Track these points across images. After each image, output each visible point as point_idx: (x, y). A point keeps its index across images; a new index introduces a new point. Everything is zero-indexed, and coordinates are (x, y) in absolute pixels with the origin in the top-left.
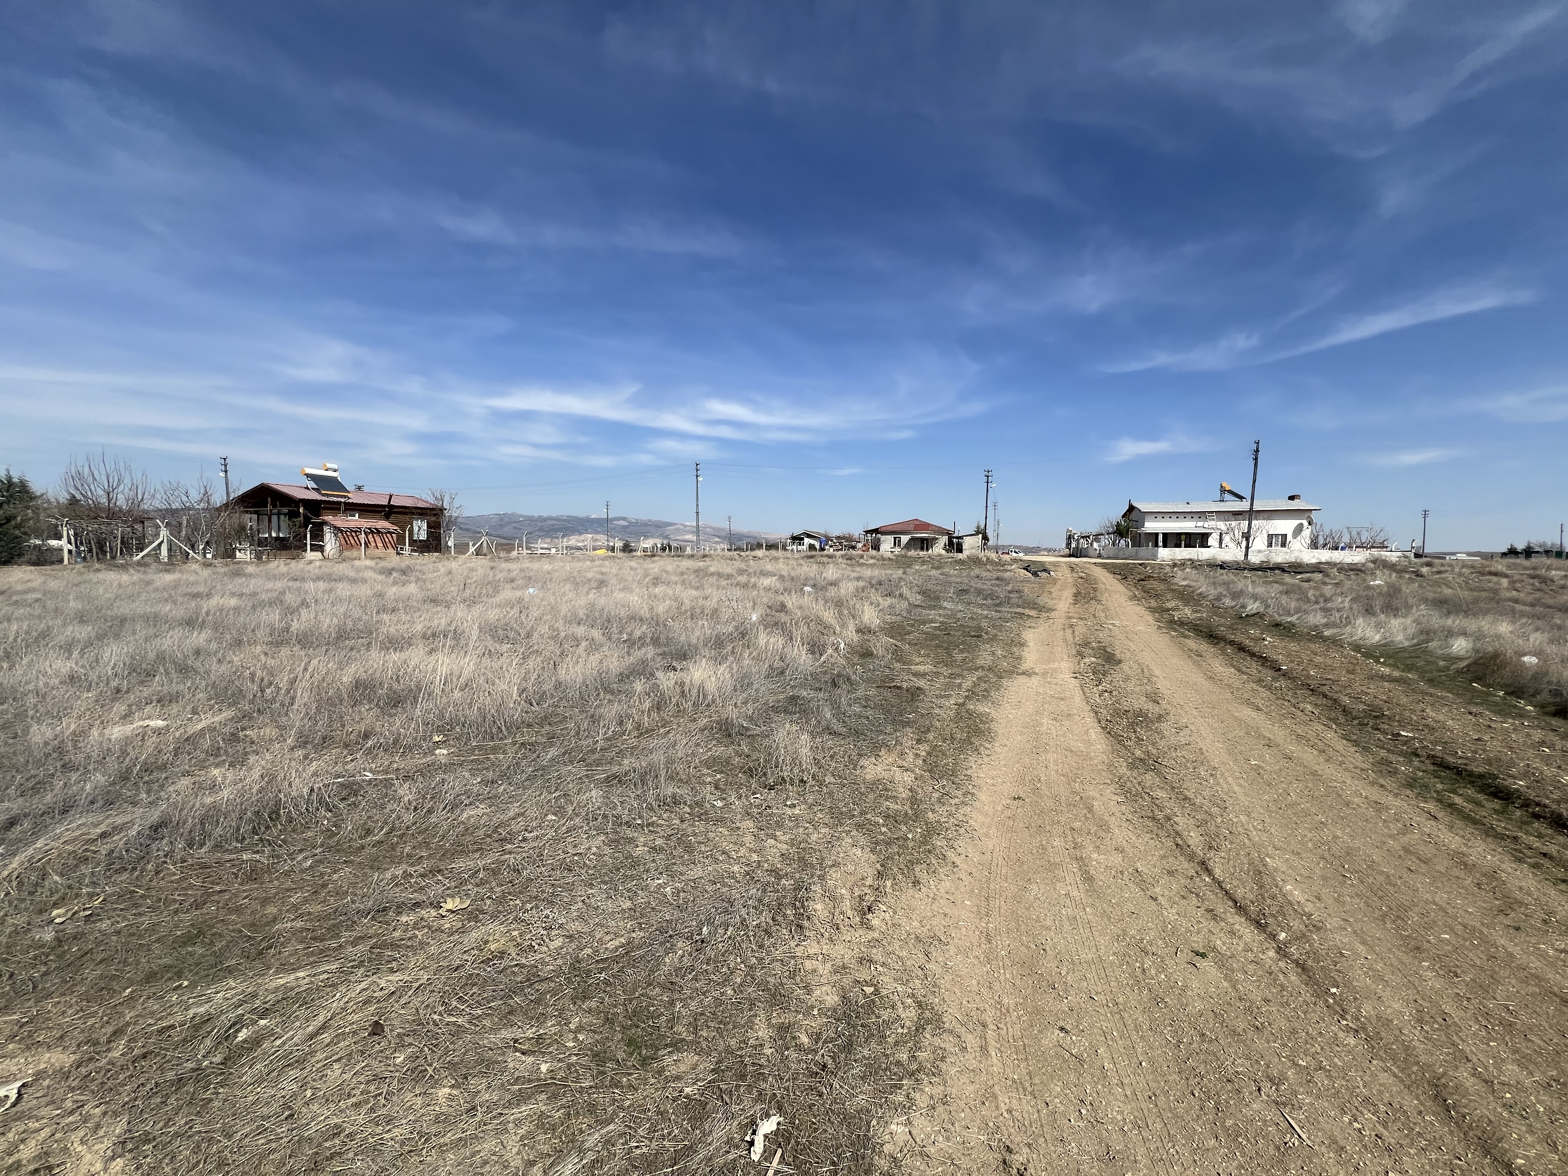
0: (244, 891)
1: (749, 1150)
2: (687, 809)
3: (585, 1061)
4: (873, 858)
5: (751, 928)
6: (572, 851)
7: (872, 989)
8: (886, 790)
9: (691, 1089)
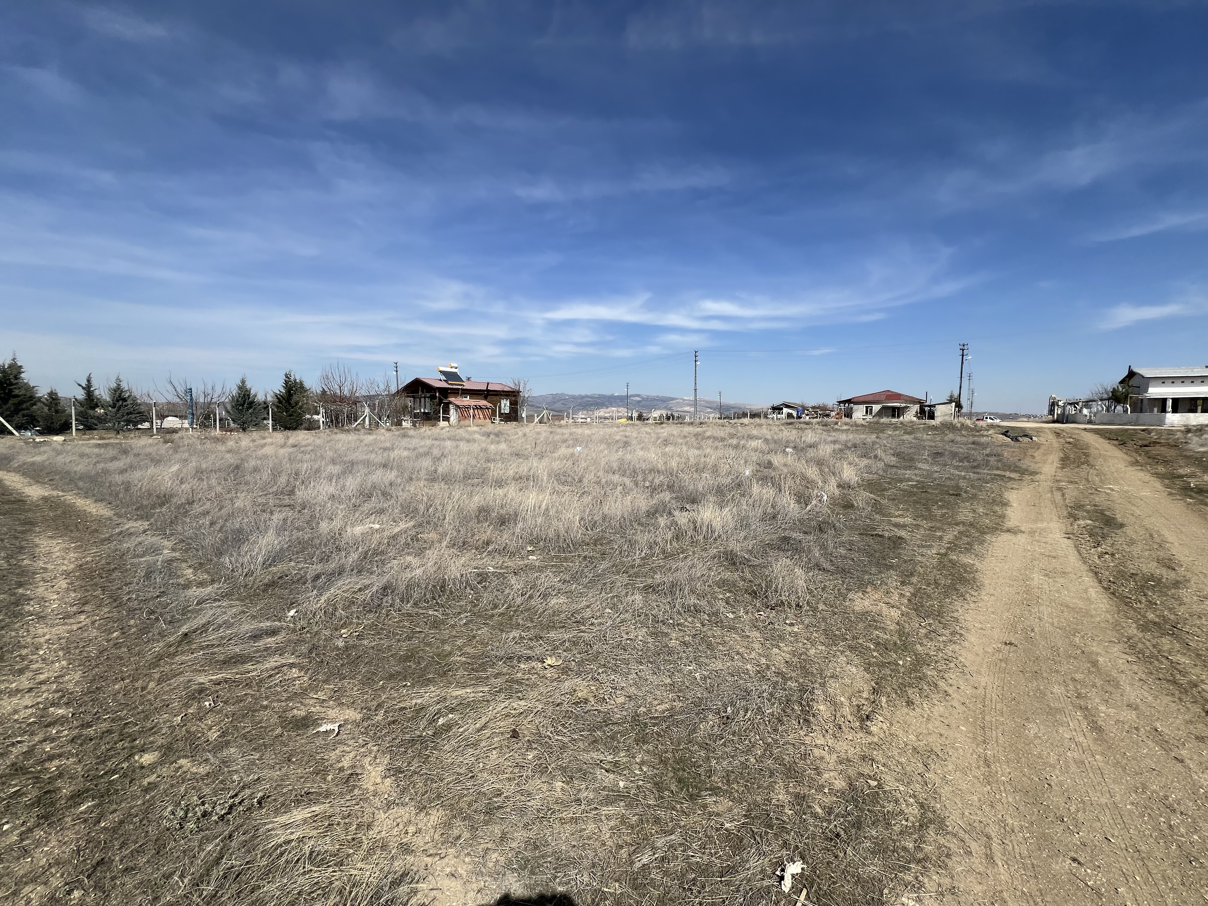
0: (432, 634)
1: (780, 882)
2: (706, 617)
3: (649, 785)
4: (867, 676)
5: (766, 714)
6: (625, 637)
7: (876, 783)
8: (875, 621)
9: (730, 825)
